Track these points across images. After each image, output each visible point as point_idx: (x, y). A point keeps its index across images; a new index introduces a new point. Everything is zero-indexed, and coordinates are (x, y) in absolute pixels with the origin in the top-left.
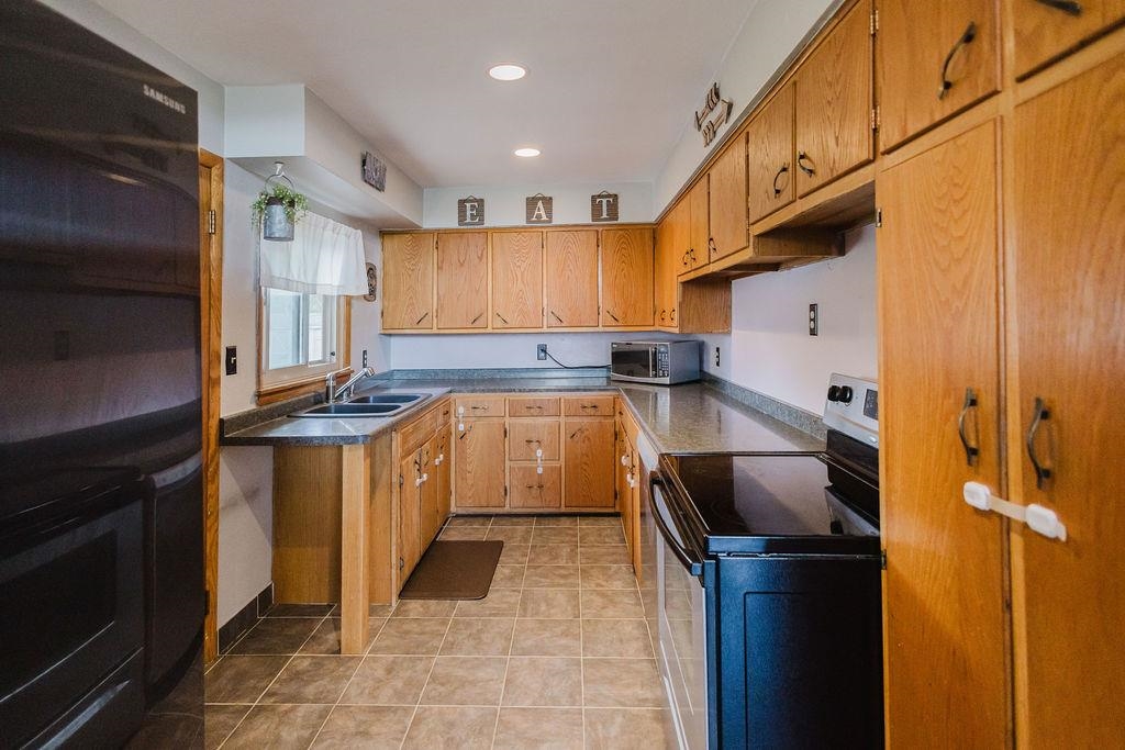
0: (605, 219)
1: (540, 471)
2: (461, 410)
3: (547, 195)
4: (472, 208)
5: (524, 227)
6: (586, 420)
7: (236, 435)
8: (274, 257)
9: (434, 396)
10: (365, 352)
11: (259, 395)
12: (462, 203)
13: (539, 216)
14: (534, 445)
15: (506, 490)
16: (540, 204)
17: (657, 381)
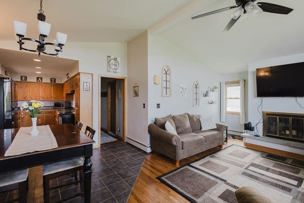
0: (53, 82)
1: (40, 123)
2: (22, 113)
4: (24, 78)
5: (36, 82)
6: (49, 114)
12: (21, 77)
13: (39, 81)
14: (39, 119)
17: (62, 108)
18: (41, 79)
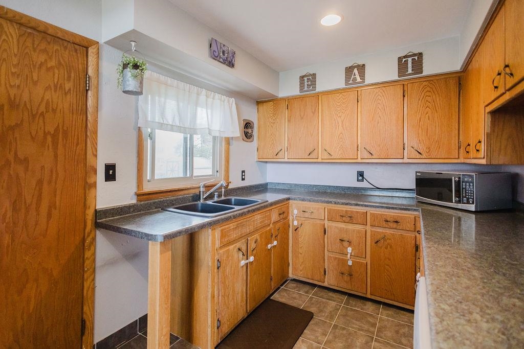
0: (410, 74)
1: (350, 263)
2: (296, 212)
3: (361, 63)
4: (308, 80)
5: (344, 89)
6: (388, 231)
9: (269, 202)
10: (243, 172)
11: (139, 194)
12: (302, 78)
13: (355, 79)
14: (346, 244)
15: (325, 272)
16: (356, 71)
17: (460, 206)
18: (362, 68)
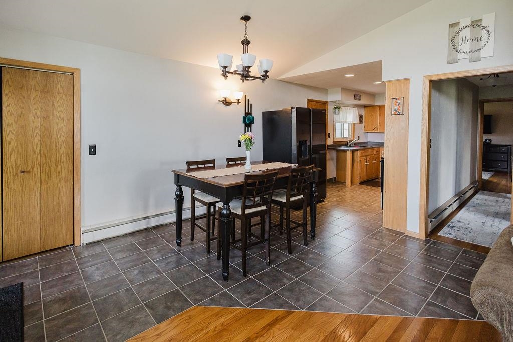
7: (331, 148)
8: (336, 117)
10: (359, 136)
11: (334, 142)
